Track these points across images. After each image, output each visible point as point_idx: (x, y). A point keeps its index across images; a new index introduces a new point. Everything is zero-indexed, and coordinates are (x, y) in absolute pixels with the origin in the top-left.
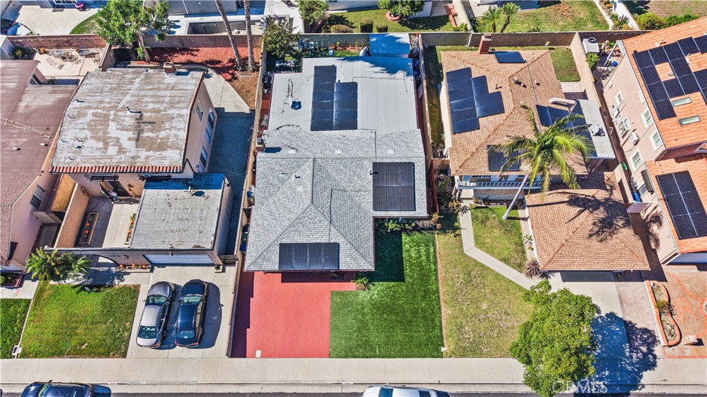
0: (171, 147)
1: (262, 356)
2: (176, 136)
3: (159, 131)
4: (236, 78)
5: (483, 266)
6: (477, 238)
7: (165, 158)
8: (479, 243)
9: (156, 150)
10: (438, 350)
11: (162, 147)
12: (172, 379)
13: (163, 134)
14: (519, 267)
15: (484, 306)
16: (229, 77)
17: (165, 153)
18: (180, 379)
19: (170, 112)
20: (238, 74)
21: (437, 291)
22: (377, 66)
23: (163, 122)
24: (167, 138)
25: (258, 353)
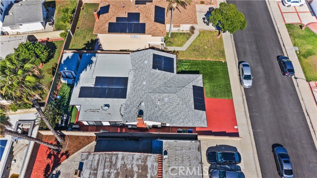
0: (145, 162)
1: (237, 125)
2: (138, 160)
3: (132, 171)
4: (67, 152)
5: (190, 45)
6: (178, 46)
7: (152, 166)
8: (181, 45)
9: (147, 172)
10: (224, 63)
11: (145, 168)
12: (254, 165)
13: (135, 169)
14: (190, 35)
15: (206, 47)
16: (64, 157)
17: (149, 166)
18: (253, 162)
19: (119, 166)
20: (63, 151)
21: (202, 61)
22: (86, 68)
23: (127, 170)
24: (138, 166)
25: (236, 127)
